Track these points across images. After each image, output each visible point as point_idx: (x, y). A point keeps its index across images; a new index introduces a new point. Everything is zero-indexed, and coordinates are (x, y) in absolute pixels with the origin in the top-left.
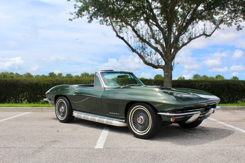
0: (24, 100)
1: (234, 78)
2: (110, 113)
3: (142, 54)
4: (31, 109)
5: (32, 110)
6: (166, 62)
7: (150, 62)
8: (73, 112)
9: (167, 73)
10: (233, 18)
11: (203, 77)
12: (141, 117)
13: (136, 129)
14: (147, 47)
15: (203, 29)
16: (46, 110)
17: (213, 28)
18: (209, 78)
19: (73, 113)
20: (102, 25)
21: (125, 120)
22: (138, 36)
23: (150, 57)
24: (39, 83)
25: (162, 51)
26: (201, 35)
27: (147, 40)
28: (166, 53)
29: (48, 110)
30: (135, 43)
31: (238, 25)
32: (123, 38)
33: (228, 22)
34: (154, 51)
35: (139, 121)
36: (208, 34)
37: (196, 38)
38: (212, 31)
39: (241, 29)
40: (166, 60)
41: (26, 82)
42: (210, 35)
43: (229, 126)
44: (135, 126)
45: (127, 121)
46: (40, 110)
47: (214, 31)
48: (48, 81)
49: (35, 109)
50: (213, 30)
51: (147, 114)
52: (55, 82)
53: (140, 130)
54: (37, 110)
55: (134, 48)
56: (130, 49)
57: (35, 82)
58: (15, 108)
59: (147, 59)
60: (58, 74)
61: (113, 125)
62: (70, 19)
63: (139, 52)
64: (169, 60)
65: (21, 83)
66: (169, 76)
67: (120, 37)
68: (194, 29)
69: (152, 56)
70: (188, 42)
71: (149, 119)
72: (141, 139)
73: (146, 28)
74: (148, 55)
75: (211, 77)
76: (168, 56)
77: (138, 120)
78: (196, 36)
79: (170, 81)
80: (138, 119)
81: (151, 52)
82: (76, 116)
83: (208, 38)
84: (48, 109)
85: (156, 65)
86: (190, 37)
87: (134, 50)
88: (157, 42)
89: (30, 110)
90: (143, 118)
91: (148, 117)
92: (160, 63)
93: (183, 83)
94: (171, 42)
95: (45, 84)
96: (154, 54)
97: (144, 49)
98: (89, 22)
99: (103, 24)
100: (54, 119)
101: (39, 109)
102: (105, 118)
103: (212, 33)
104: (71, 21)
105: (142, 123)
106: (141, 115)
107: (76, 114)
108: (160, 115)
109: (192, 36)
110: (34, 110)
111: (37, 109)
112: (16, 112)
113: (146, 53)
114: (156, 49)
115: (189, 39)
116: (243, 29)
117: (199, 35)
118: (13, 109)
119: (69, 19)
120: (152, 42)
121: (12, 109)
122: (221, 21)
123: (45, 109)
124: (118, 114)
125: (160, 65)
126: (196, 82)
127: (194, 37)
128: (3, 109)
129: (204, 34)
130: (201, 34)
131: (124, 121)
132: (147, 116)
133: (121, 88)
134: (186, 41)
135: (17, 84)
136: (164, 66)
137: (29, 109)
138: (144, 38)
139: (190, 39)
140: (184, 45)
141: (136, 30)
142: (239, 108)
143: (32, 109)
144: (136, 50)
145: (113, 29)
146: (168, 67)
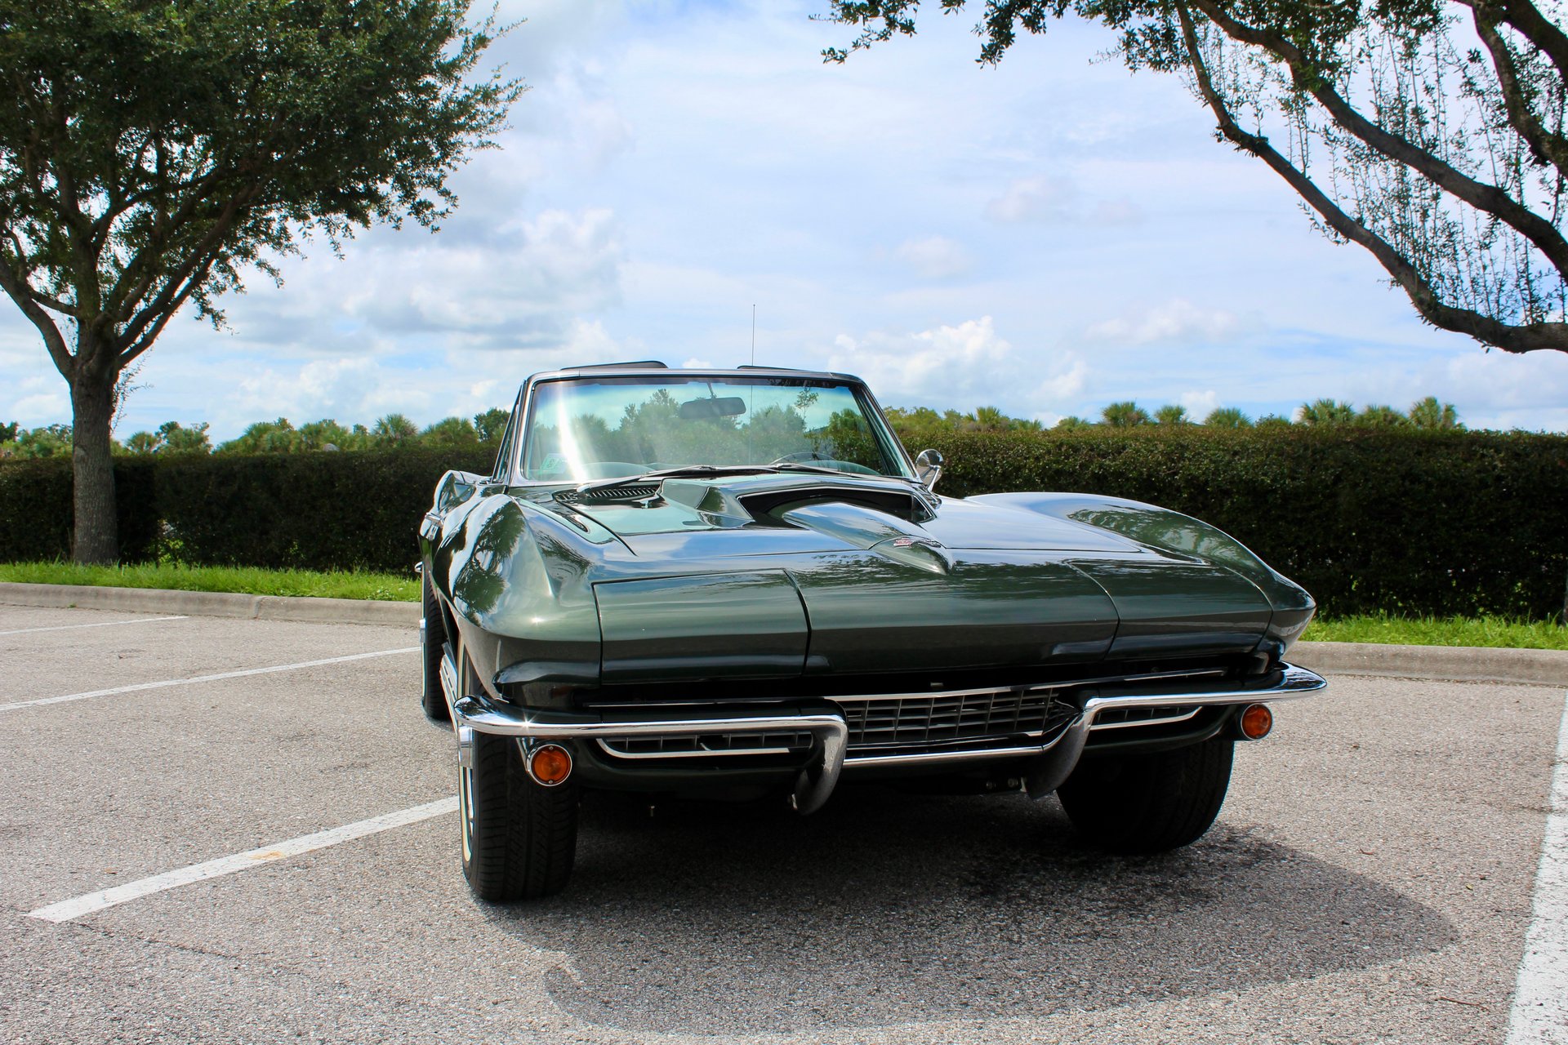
22: (1343, 114)
32: (1260, 147)
55: (1348, 208)
56: (1321, 218)
63: (1386, 236)
67: (1243, 140)
85: (1518, 318)
87: (1344, 226)
98: (991, 53)
114: (1493, 204)
144: (1368, 226)
145: (1197, 88)
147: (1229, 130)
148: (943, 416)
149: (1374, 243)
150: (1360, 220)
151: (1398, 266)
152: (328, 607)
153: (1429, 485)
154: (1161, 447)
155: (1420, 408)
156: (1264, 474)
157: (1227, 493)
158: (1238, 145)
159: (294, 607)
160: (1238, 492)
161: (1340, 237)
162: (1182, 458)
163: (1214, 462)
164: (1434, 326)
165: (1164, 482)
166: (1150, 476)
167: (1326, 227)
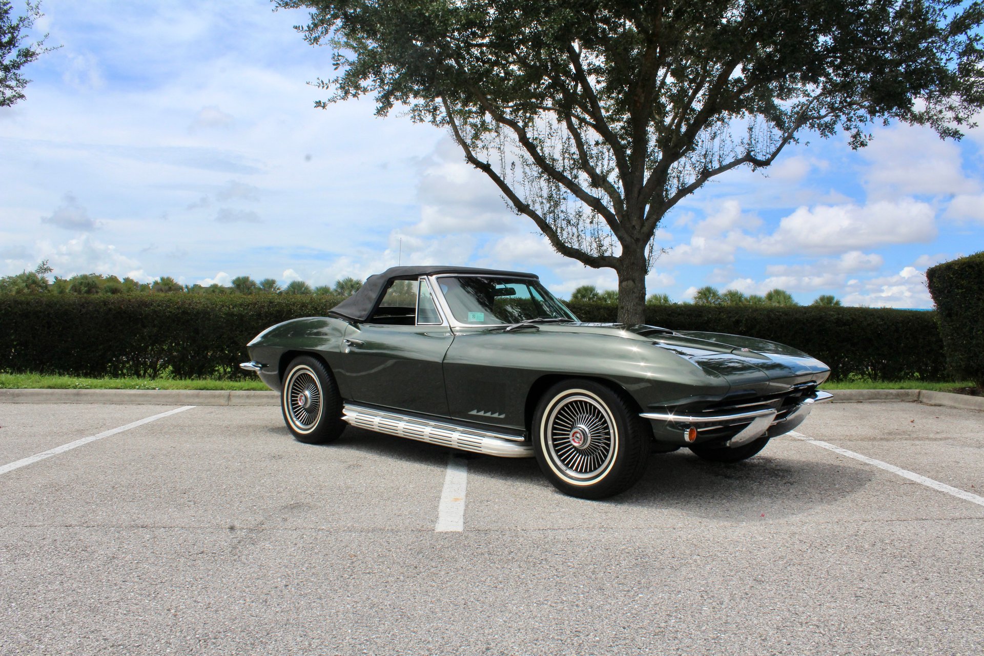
0: (164, 366)
1: (822, 299)
2: (474, 412)
3: (549, 220)
4: (193, 396)
5: (197, 400)
6: (625, 247)
7: (576, 246)
8: (343, 407)
9: (630, 283)
10: (840, 110)
11: (726, 295)
12: (583, 426)
13: (563, 468)
14: (565, 195)
15: (746, 141)
16: (243, 401)
17: (777, 138)
18: (746, 299)
19: (344, 411)
20: (419, 124)
21: (525, 437)
22: (540, 160)
23: (575, 230)
24: (213, 309)
25: (613, 211)
26: (737, 162)
27: (567, 174)
28: (625, 216)
29: (248, 401)
30: (526, 183)
31: (854, 131)
32: (486, 168)
33: (822, 121)
34: (587, 210)
35: (576, 440)
36: (760, 157)
37: (722, 169)
38: (773, 149)
39: (863, 144)
40: (628, 239)
41: (169, 307)
42: (767, 163)
43: (850, 454)
44: (560, 457)
45: (531, 440)
46: (223, 401)
47: (779, 150)
48: (241, 305)
49: (206, 397)
50: (778, 145)
51: (603, 416)
52: (263, 307)
53: (576, 470)
54: (212, 400)
55: (522, 199)
56: (511, 203)
57: (199, 307)
58: (141, 392)
59: (564, 237)
60: (262, 284)
61: (484, 451)
62: (318, 104)
63: (539, 213)
64: (637, 240)
65: (155, 312)
66: (636, 290)
67: (478, 164)
68: (717, 140)
69: (581, 227)
70: (698, 183)
71: (608, 433)
72: (581, 501)
73: (565, 137)
74: (569, 222)
75: (754, 298)
76: (634, 226)
77: (570, 436)
78: (724, 163)
79: (640, 309)
80: (571, 433)
81: (579, 214)
82: (353, 423)
83: (760, 170)
84: (248, 397)
85: (595, 254)
86: (705, 167)
87: (522, 208)
88: (598, 181)
89: (191, 400)
90: (587, 430)
91: (607, 427)
92: (606, 251)
94: (645, 183)
95: (232, 315)
96: (588, 221)
97: (557, 204)
98: (380, 112)
99: (422, 120)
100: (276, 430)
101: (219, 396)
102: (454, 430)
103: (774, 155)
104: (324, 107)
105: (586, 447)
106: (581, 420)
107: (352, 415)
108: (648, 420)
109: (711, 162)
110: (201, 400)
111: (214, 396)
112: (144, 406)
113: (562, 216)
114: (596, 204)
115: (702, 173)
116: (869, 143)
117: (733, 160)
118: (135, 395)
119: (316, 102)
120: (583, 179)
121: (130, 395)
122: (802, 118)
123: (239, 396)
124: (502, 416)
125: (606, 254)
126: (720, 313)
127: (716, 165)
128: (103, 395)
129: (749, 158)
130: (740, 157)
131: (522, 439)
132: (603, 424)
133: (508, 329)
134: (691, 180)
135: (141, 314)
136: (620, 260)
137: (187, 396)
138: (559, 167)
139: (706, 174)
140: (684, 191)
141: (530, 141)
142: (862, 395)
143: (198, 396)
144: (531, 208)
145: (454, 136)
146: (633, 263)
147: (471, 159)
148: (122, 281)
150: (528, 205)
151: (545, 227)
152: (47, 394)
158: (475, 166)
159: (18, 395)
164: (561, 255)
167: (514, 207)
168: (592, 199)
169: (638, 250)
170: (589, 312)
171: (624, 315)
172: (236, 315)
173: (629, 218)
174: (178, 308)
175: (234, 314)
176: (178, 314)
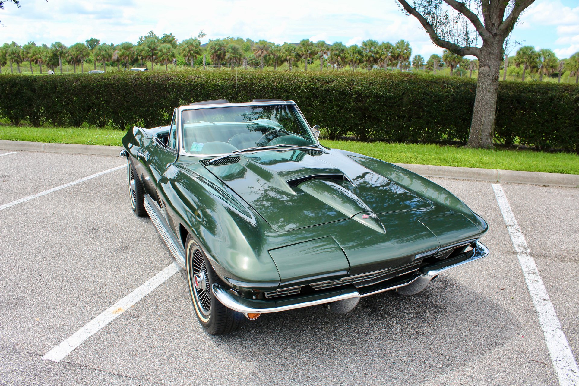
3: (429, 19)
6: (485, 40)
8: (144, 197)
9: (486, 68)
19: (144, 200)
34: (454, 12)
40: (488, 34)
55: (411, 4)
56: (402, 7)
59: (438, 32)
63: (423, 14)
64: (495, 35)
66: (490, 74)
76: (493, 24)
79: (493, 88)
81: (447, 16)
82: (146, 210)
87: (410, 10)
90: (203, 277)
92: (472, 43)
93: (529, 91)
96: (455, 21)
105: (204, 289)
106: (202, 267)
107: (146, 204)
114: (460, 8)
125: (471, 46)
133: (213, 160)
136: (481, 50)
144: (417, 10)
146: (490, 53)
149: (418, 15)
150: (415, 8)
151: (426, 24)
153: (431, 96)
154: (346, 80)
155: (398, 43)
156: (380, 91)
157: (368, 97)
160: (372, 97)
161: (408, 13)
162: (353, 84)
163: (364, 86)
164: (437, 46)
165: (348, 92)
166: (343, 90)
167: (404, 10)
168: (457, 4)
169: (495, 43)
170: (457, 87)
171: (480, 92)
172: (219, 86)
173: (490, 18)
174: (187, 82)
175: (218, 85)
176: (186, 85)
